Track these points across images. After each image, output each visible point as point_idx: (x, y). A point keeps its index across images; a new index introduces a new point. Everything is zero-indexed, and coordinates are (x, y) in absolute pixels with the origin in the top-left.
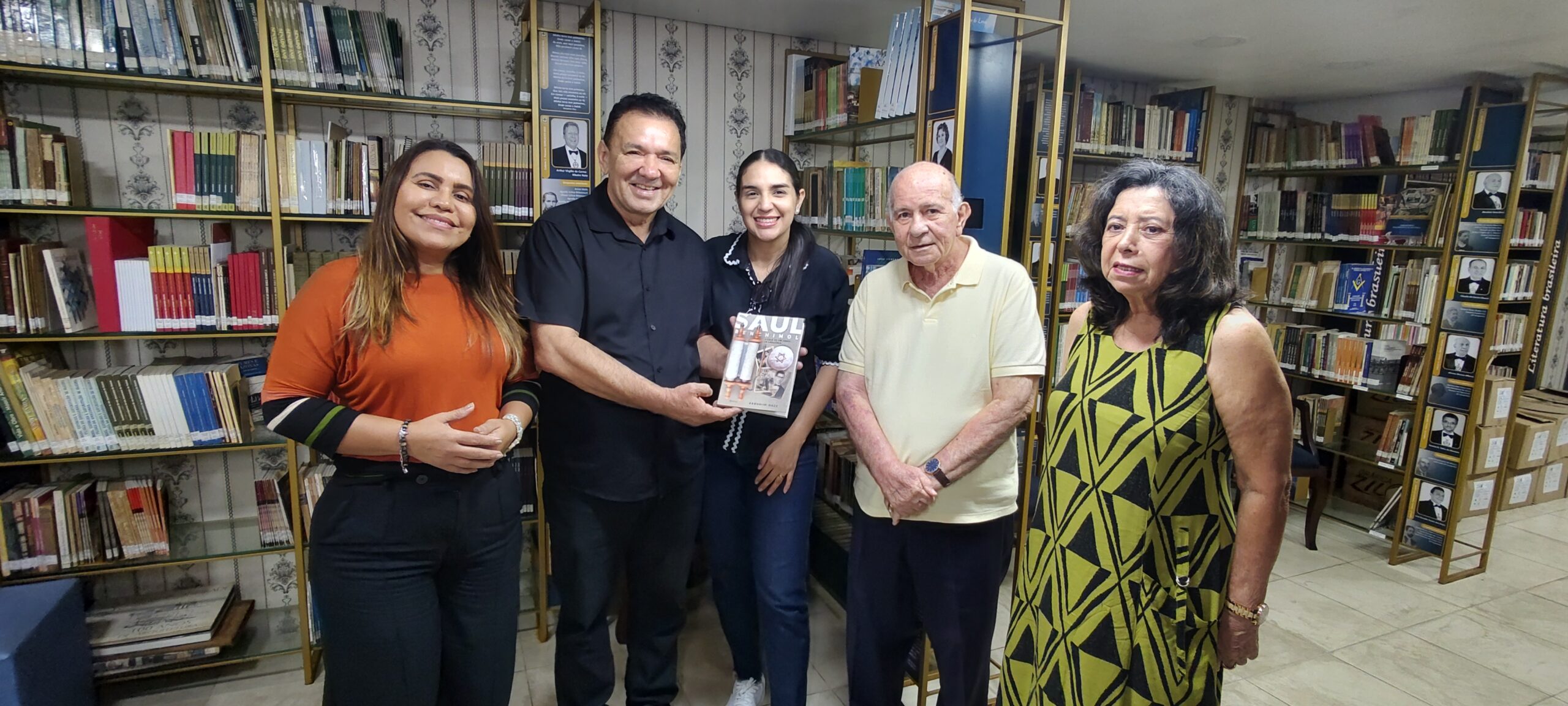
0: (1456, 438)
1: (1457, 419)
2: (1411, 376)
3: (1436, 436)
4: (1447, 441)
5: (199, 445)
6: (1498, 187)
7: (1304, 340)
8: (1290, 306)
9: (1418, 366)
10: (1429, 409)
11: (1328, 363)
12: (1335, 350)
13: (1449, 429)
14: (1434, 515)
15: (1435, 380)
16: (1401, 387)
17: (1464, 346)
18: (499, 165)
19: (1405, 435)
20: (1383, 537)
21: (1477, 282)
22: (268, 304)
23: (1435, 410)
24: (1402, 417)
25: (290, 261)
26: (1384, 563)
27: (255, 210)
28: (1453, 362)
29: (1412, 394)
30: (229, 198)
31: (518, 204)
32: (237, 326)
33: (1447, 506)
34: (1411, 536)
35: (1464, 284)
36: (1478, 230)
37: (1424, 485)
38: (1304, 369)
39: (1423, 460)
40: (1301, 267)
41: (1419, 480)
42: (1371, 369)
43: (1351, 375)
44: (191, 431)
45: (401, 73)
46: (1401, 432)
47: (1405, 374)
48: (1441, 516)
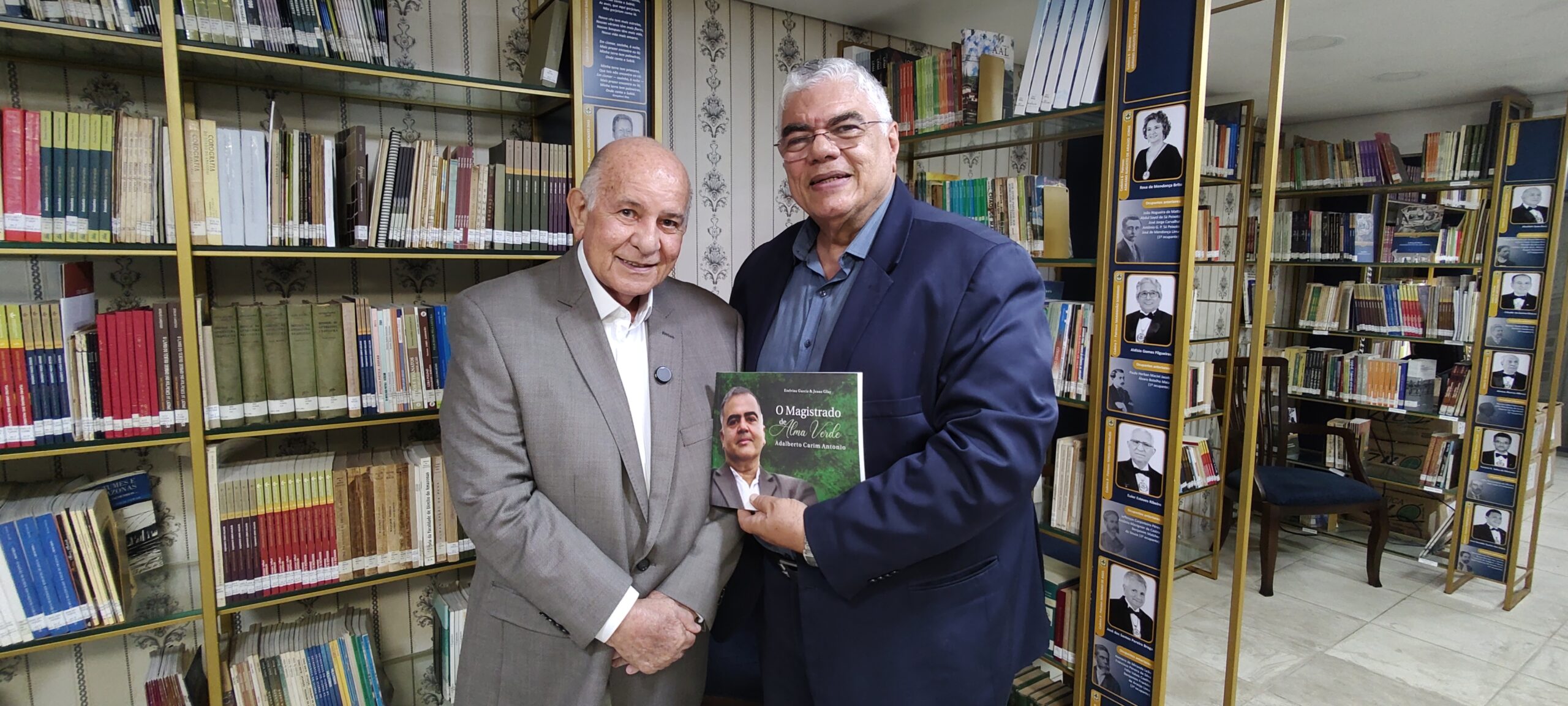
0: (1511, 458)
1: (1510, 439)
2: (1454, 396)
3: (1488, 457)
4: (1501, 462)
5: (44, 638)
6: (1538, 201)
7: (1329, 363)
8: (1312, 329)
9: (1462, 386)
11: (1358, 386)
12: (1365, 372)
13: (1502, 449)
14: (1491, 539)
15: (1483, 399)
16: (1443, 408)
17: (1513, 364)
18: (527, 172)
19: (1451, 458)
20: (1435, 564)
21: (1522, 298)
22: (168, 392)
23: (1484, 430)
24: (1445, 439)
25: (207, 321)
26: (1438, 591)
27: (145, 239)
28: (1502, 380)
29: (1456, 414)
30: (100, 221)
31: (552, 229)
32: (113, 432)
33: (1506, 529)
34: (1465, 562)
35: (1507, 301)
36: (1519, 245)
37: (1479, 508)
38: (1330, 394)
39: (1474, 482)
40: (1320, 288)
41: (1472, 503)
42: (1407, 391)
43: (1386, 398)
44: (29, 614)
45: (384, 34)
46: (1446, 454)
47: (1447, 395)
48: (1499, 539)
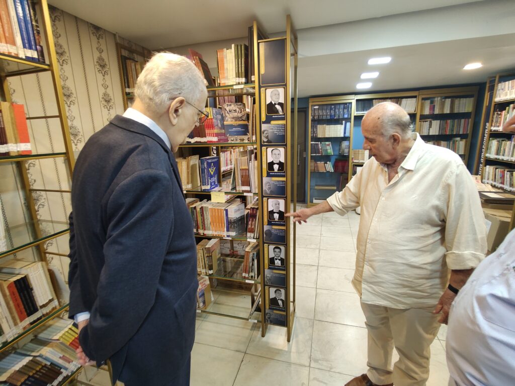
0: (282, 260)
1: (281, 249)
2: (253, 227)
3: (272, 261)
4: (278, 263)
9: (256, 220)
10: (266, 245)
11: (206, 225)
12: (208, 216)
13: (277, 256)
16: (249, 235)
17: (277, 205)
19: (256, 261)
20: (256, 321)
21: (277, 164)
23: (268, 245)
24: (252, 251)
28: (273, 215)
29: (255, 238)
34: (269, 318)
35: (271, 165)
36: (272, 129)
37: (271, 289)
39: (268, 275)
41: (268, 287)
42: (230, 226)
43: (221, 230)
46: (253, 260)
47: (250, 226)
48: (282, 304)
